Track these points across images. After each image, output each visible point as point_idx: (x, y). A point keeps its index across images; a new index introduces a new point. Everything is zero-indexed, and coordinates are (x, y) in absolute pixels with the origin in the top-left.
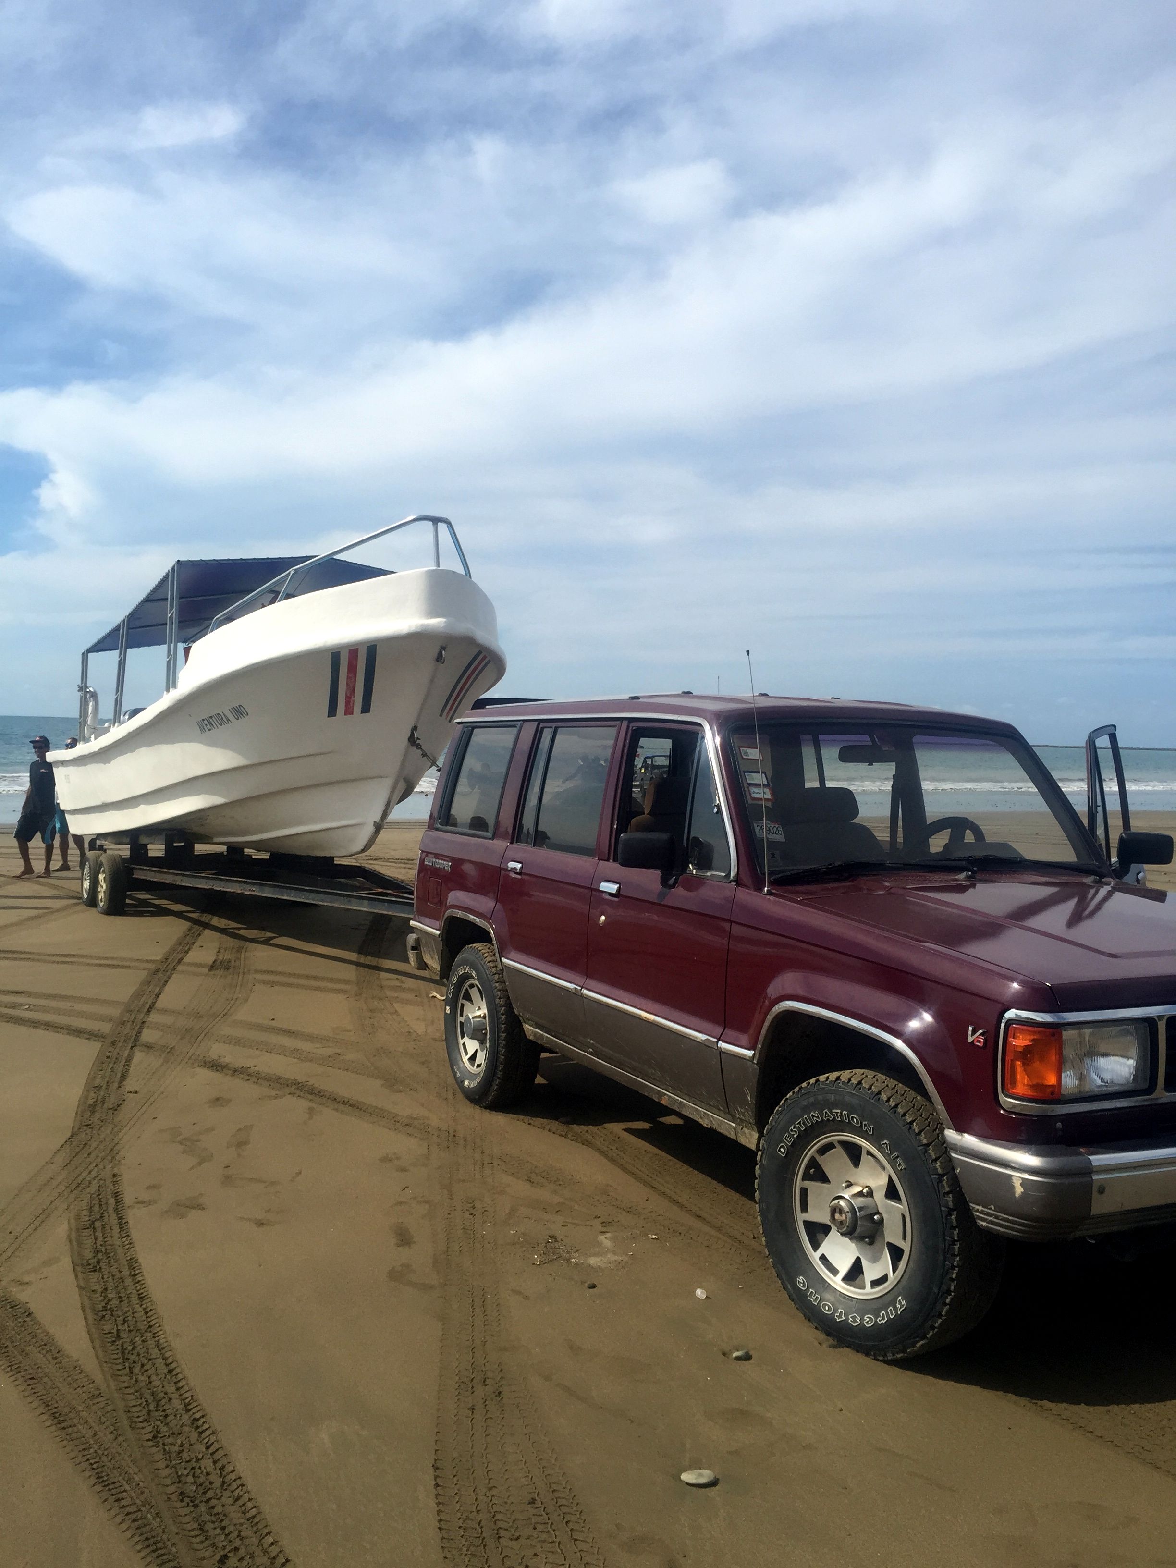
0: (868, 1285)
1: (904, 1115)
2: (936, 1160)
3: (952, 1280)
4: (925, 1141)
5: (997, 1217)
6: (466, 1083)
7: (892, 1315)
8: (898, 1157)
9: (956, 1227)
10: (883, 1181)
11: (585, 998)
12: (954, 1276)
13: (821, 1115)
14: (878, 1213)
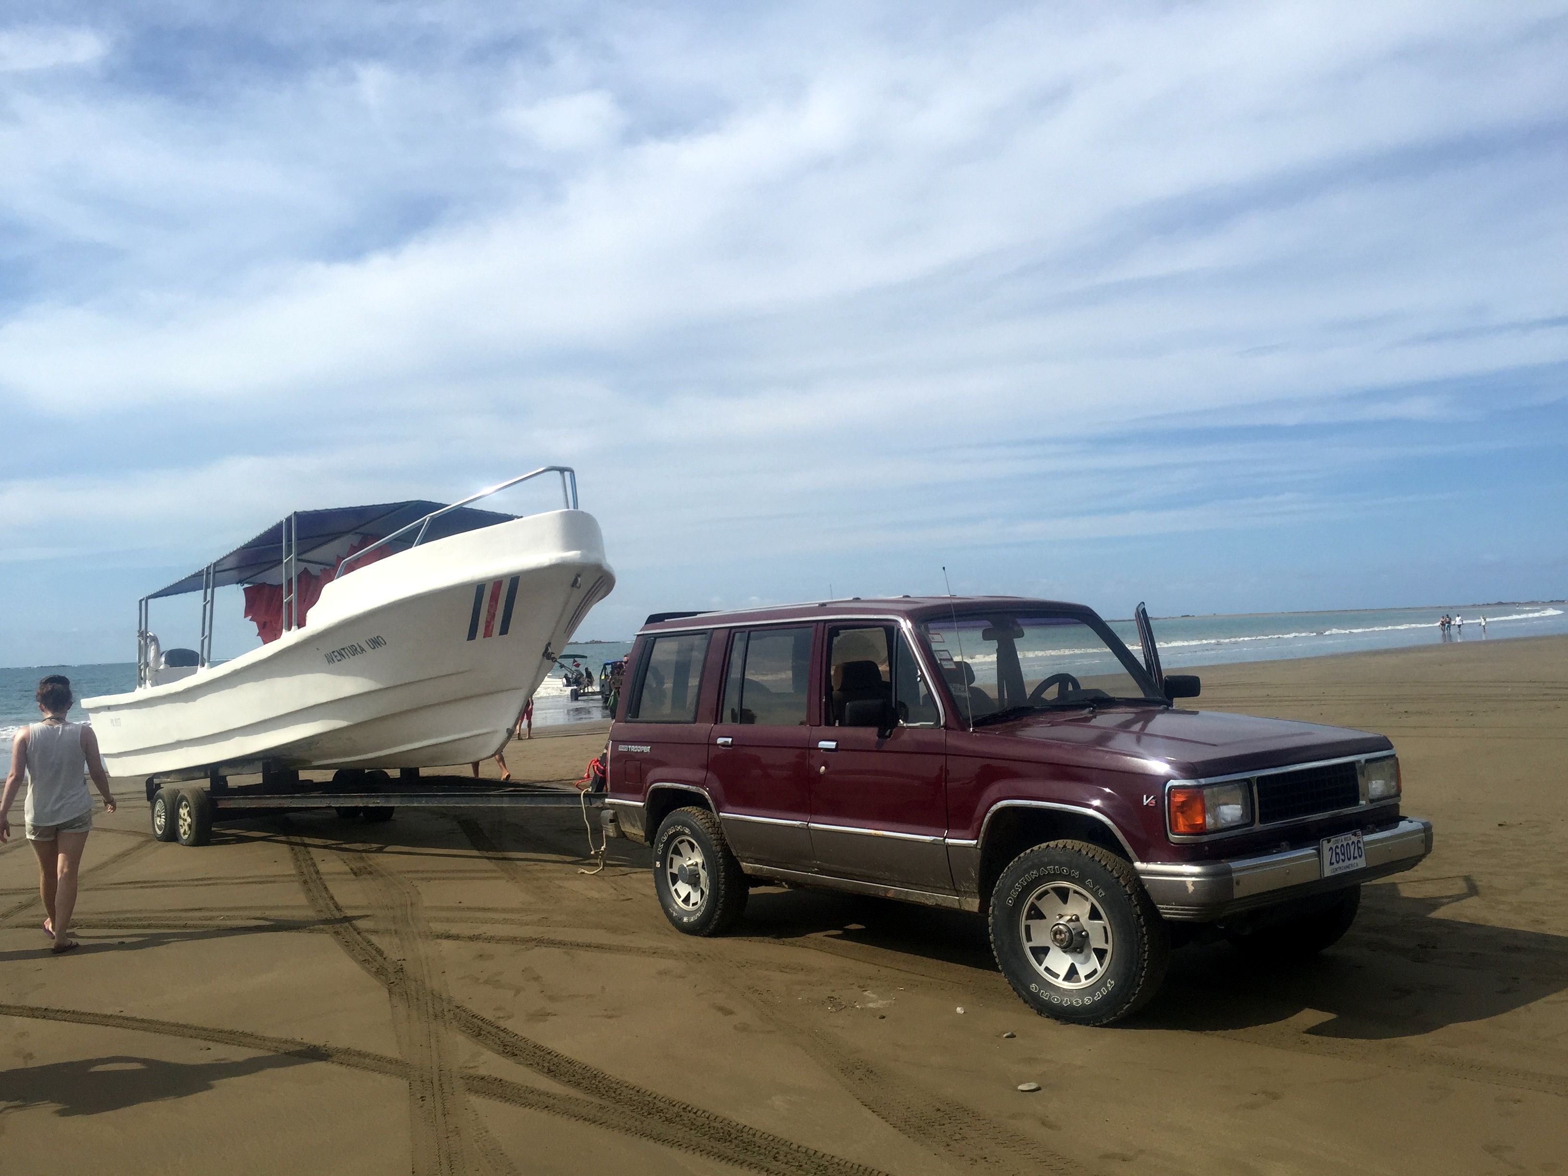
0: (1083, 979)
1: (1100, 861)
2: (1125, 886)
3: (1145, 960)
4: (1117, 875)
5: (1177, 909)
6: (685, 919)
7: (1105, 992)
8: (1099, 889)
9: (1144, 926)
10: (1088, 907)
11: (812, 830)
12: (1146, 958)
13: (1039, 871)
14: (1084, 930)
